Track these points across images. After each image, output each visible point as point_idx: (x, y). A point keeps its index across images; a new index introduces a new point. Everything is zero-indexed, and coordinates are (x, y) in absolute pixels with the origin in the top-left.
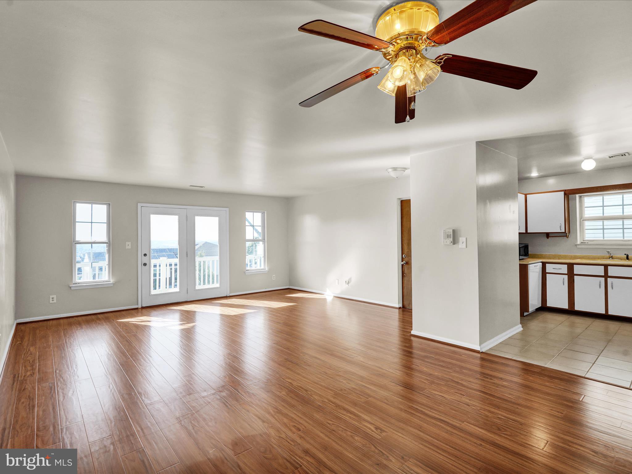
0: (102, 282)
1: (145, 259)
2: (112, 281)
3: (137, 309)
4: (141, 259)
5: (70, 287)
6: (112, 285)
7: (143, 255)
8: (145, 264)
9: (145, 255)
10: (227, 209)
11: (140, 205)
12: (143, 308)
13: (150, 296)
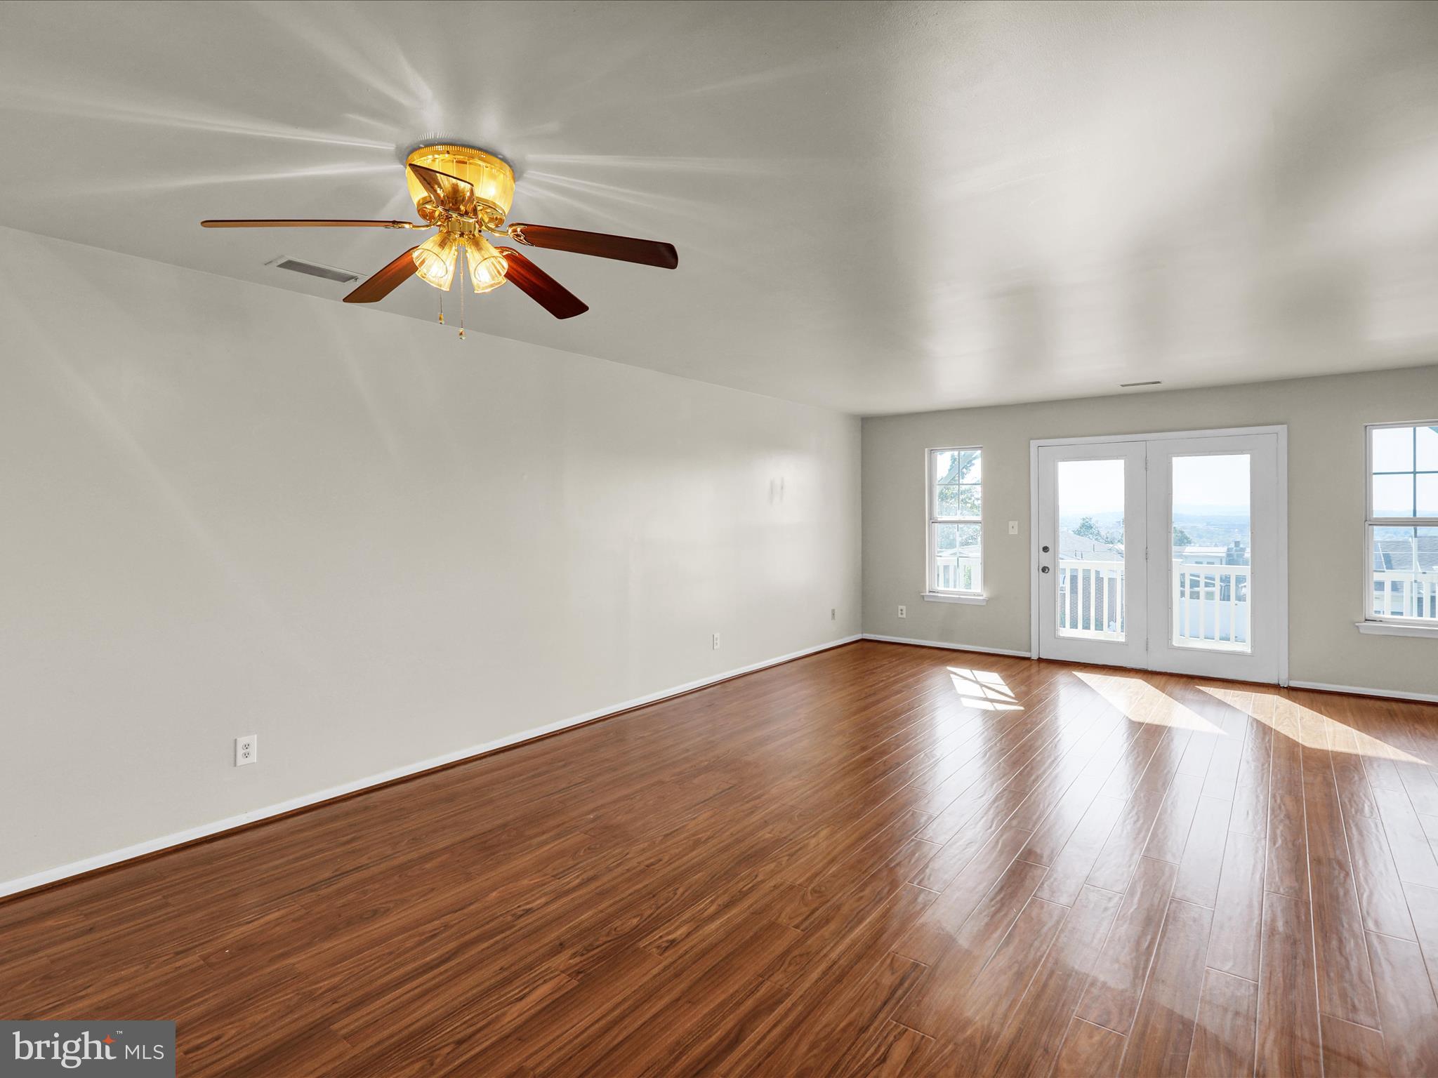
0: (971, 595)
1: (1045, 559)
2: (985, 596)
3: (1028, 659)
4: (1038, 558)
5: (923, 597)
6: (984, 604)
7: (1041, 549)
8: (1045, 569)
9: (1046, 549)
10: (1282, 429)
11: (1034, 444)
12: (1040, 660)
13: (1055, 638)
